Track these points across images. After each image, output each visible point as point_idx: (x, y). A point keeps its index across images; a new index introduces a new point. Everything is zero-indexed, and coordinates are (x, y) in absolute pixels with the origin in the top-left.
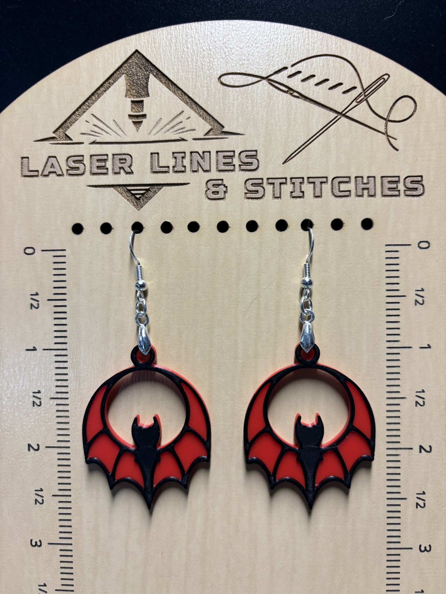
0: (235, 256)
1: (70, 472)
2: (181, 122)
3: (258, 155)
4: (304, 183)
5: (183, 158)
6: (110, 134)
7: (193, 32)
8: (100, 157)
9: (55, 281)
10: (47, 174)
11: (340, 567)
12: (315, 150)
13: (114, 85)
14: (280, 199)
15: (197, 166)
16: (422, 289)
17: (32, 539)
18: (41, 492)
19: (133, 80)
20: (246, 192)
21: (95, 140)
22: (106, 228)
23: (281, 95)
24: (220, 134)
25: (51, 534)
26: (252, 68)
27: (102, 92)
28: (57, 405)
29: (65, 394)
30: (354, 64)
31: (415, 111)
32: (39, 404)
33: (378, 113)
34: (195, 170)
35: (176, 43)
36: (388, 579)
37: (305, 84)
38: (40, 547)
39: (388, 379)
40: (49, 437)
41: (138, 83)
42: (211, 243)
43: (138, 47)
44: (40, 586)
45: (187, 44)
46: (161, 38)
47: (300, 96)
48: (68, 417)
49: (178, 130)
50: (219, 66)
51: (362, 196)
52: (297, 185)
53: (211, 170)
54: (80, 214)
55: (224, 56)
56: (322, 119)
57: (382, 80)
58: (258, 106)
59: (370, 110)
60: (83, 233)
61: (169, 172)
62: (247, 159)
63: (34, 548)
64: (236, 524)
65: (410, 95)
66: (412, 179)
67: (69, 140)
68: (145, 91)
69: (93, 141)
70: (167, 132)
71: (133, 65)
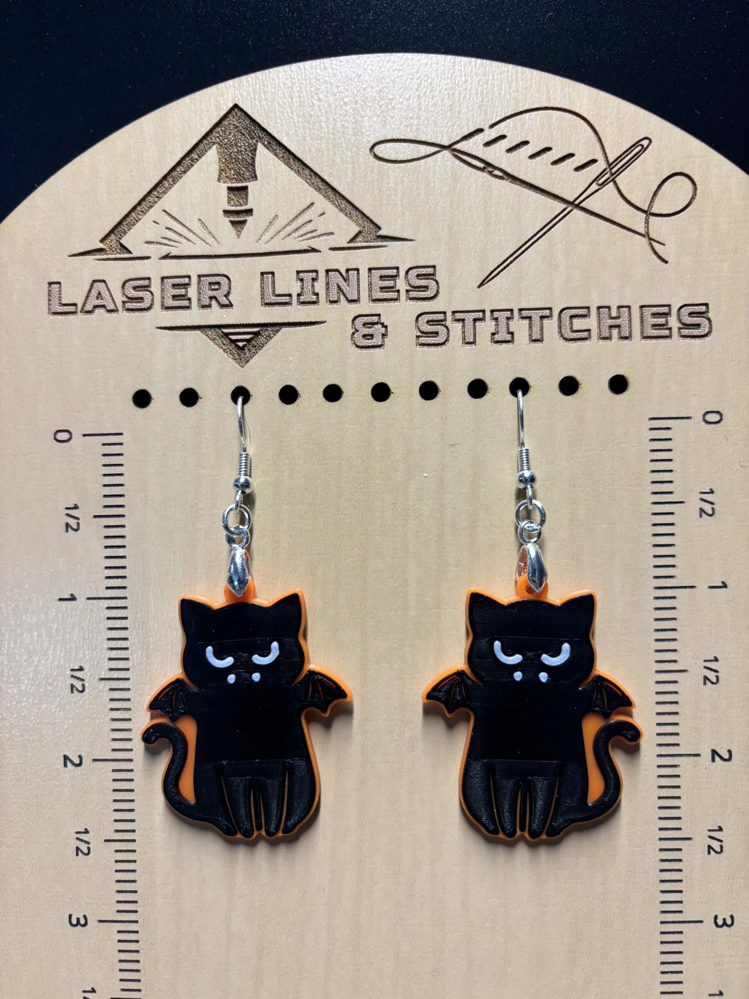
0: (402, 440)
1: (133, 801)
2: (310, 221)
3: (437, 274)
4: (513, 318)
5: (314, 280)
6: (193, 243)
7: (328, 73)
8: (178, 280)
9: (105, 486)
10: (90, 309)
11: (584, 954)
12: (530, 264)
13: (198, 163)
14: (473, 345)
15: (338, 293)
16: (711, 489)
17: (71, 913)
18: (85, 835)
19: (231, 153)
20: (419, 334)
21: (169, 252)
22: (189, 397)
23: (473, 174)
24: (374, 239)
25: (103, 904)
26: (425, 130)
27: (180, 174)
28: (111, 689)
29: (124, 672)
30: (592, 122)
31: (695, 198)
32: (80, 689)
33: (633, 201)
34: (335, 299)
35: (300, 92)
36: (662, 973)
37: (512, 157)
38: (85, 928)
39: (657, 640)
40: (99, 743)
41: (238, 158)
42: (362, 419)
43: (238, 99)
44: (84, 992)
45: (318, 94)
46: (275, 84)
47: (504, 176)
48: (130, 709)
49: (305, 234)
50: (372, 129)
51: (609, 338)
52: (503, 321)
53: (361, 299)
54: (146, 375)
55: (380, 111)
56: (541, 212)
57: (639, 148)
58: (436, 194)
59: (619, 197)
60: (151, 405)
61: (291, 304)
62: (419, 281)
63: (74, 928)
64: (409, 884)
65: (685, 172)
66: (691, 309)
67: (128, 254)
68: (250, 171)
69: (165, 254)
70: (287, 238)
71: (230, 129)
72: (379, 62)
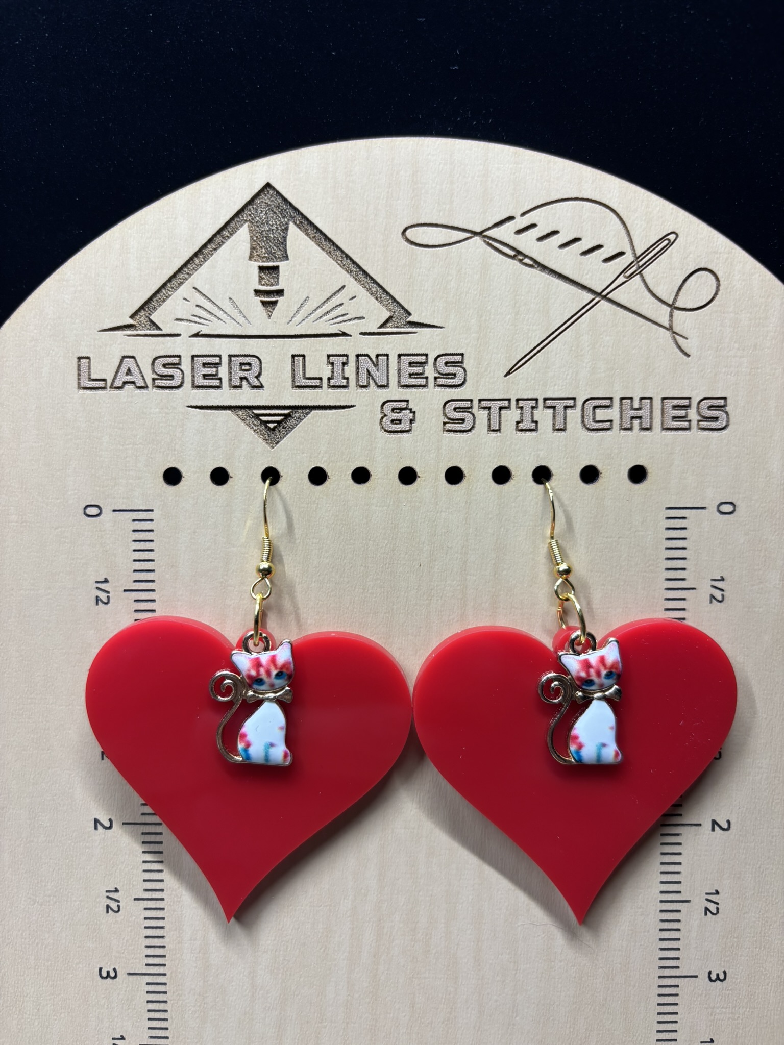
0: (427, 522)
1: (162, 862)
2: (341, 304)
3: (465, 361)
4: (537, 407)
5: (344, 364)
6: (224, 322)
8: (208, 358)
9: (135, 561)
10: (120, 385)
11: (586, 1006)
12: (557, 354)
13: (230, 241)
14: (498, 432)
15: (367, 378)
16: (722, 577)
17: (101, 966)
18: (116, 893)
19: (263, 231)
20: (446, 420)
21: (199, 330)
22: (220, 476)
23: (504, 263)
24: (404, 325)
25: (133, 958)
26: (457, 215)
27: (211, 251)
30: (621, 215)
31: (718, 294)
33: (658, 295)
34: (364, 384)
36: (659, 1022)
37: (543, 246)
38: (115, 980)
40: (129, 807)
41: (269, 237)
42: (388, 502)
43: (271, 178)
44: (114, 1039)
47: (534, 265)
50: (404, 213)
51: (630, 429)
52: (528, 410)
53: (390, 385)
54: (176, 453)
55: (413, 196)
56: (569, 302)
57: (666, 242)
58: (466, 280)
59: (646, 290)
60: (181, 483)
61: (321, 387)
62: (447, 368)
63: (105, 980)
64: (424, 940)
65: (710, 267)
66: (710, 402)
67: (157, 329)
68: (280, 249)
69: (196, 333)
70: (318, 321)
71: (261, 208)
72: (412, 146)
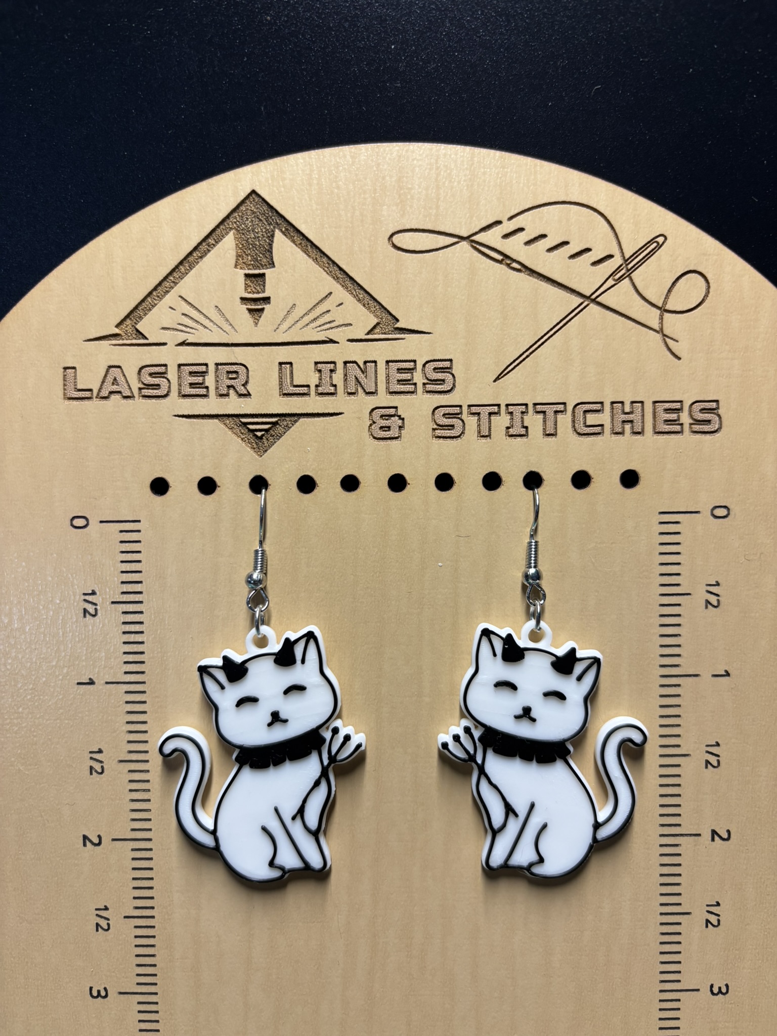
0: (417, 530)
1: (152, 879)
2: (328, 311)
3: (454, 367)
4: (528, 412)
5: (332, 371)
6: (210, 330)
7: (347, 161)
8: (195, 367)
9: (122, 572)
10: (106, 395)
12: (546, 358)
13: (215, 248)
14: (488, 438)
15: (355, 385)
16: (717, 582)
17: (91, 986)
18: (105, 911)
19: (248, 239)
20: (435, 427)
21: (185, 339)
22: (207, 486)
23: (491, 267)
24: (392, 331)
25: (123, 977)
26: (443, 220)
27: (197, 259)
28: (130, 771)
29: (143, 754)
30: (609, 218)
31: (708, 296)
32: (100, 771)
33: (647, 298)
34: (353, 391)
35: (319, 179)
37: (530, 250)
38: (106, 999)
39: (661, 726)
40: (118, 823)
41: (255, 244)
42: (378, 509)
43: (256, 185)
45: (336, 182)
46: (294, 171)
47: (522, 269)
48: (149, 790)
49: (323, 325)
50: (391, 219)
51: (622, 433)
52: (517, 415)
53: (378, 392)
54: (163, 462)
55: (398, 201)
56: (558, 306)
57: (654, 245)
58: (454, 286)
59: (635, 293)
60: (169, 493)
61: (309, 395)
62: (435, 374)
63: (95, 999)
64: (420, 957)
65: (699, 269)
66: (702, 405)
67: (143, 338)
68: (267, 257)
69: (182, 341)
70: (305, 328)
71: (247, 215)
72: (398, 151)
